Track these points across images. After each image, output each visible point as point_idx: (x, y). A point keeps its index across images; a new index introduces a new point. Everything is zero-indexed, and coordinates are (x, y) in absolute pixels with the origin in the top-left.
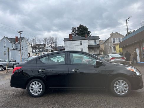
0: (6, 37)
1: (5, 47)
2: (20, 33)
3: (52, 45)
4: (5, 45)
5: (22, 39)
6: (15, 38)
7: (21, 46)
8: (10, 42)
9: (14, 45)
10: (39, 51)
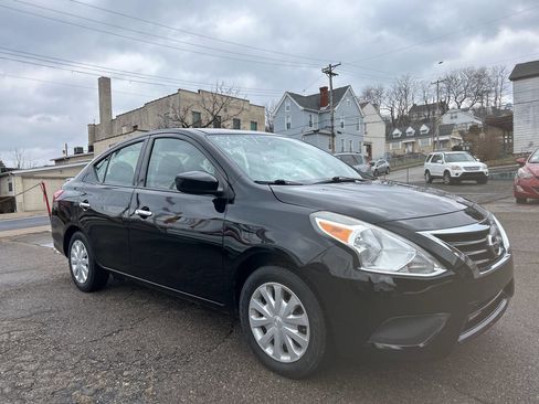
0: (292, 94)
1: (288, 125)
2: (330, 73)
3: (477, 105)
4: (290, 120)
5: (341, 92)
6: (319, 92)
7: (332, 120)
8: (301, 108)
9: (315, 118)
10: (418, 135)
